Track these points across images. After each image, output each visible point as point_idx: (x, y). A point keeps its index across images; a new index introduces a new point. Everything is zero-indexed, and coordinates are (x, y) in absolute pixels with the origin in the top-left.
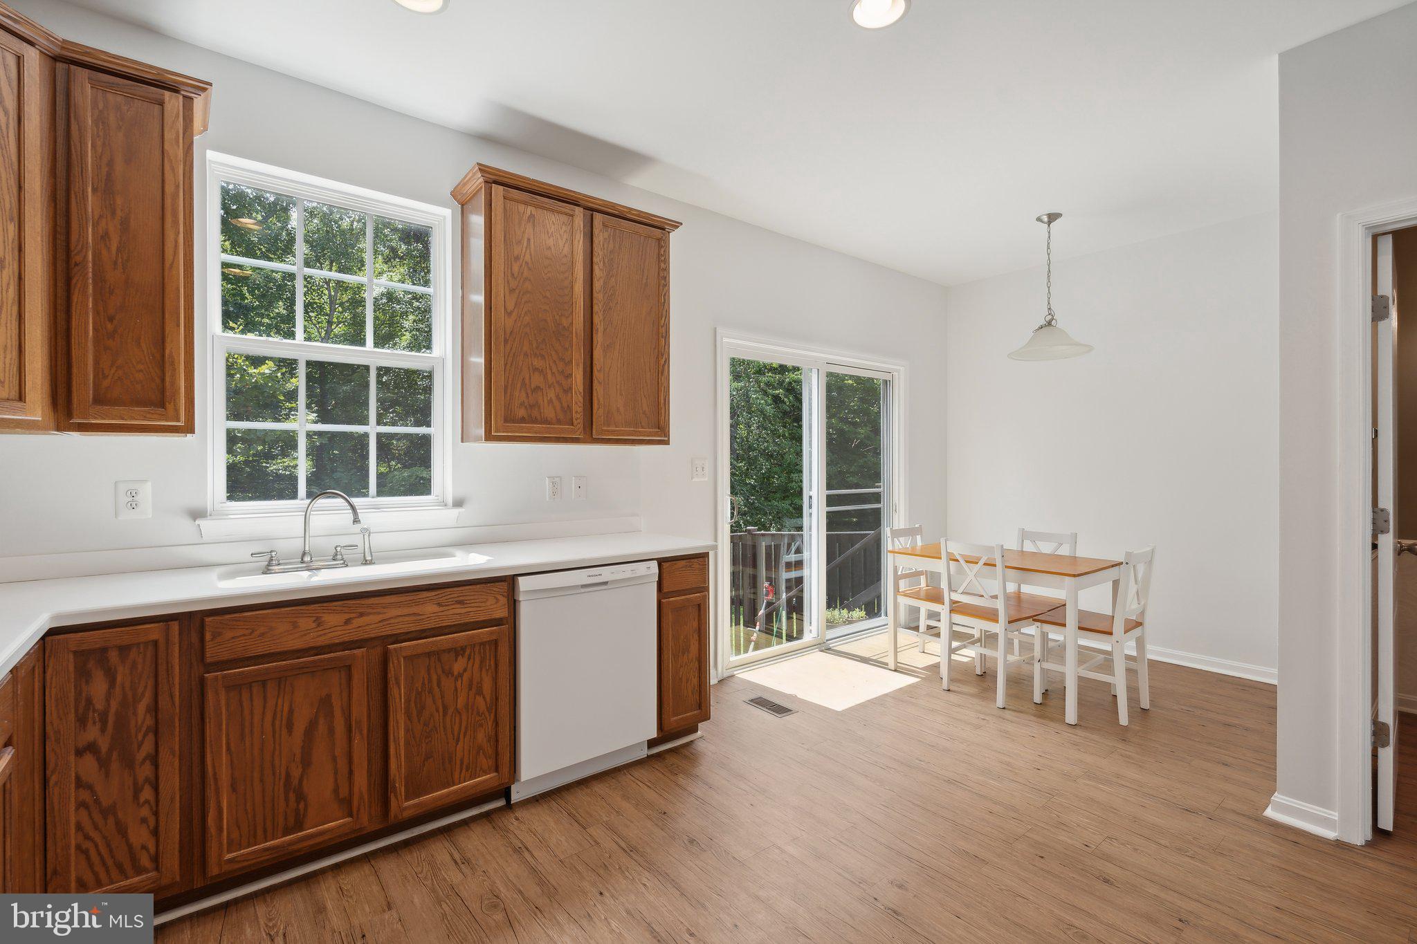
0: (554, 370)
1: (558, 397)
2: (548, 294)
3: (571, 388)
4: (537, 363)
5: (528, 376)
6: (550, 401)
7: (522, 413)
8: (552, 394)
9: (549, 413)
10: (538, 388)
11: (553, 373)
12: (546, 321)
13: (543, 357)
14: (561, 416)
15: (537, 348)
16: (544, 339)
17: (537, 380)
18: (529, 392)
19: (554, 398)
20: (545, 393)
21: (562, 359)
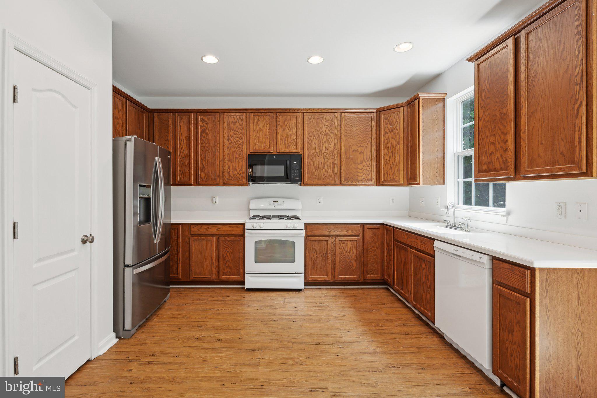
0: (500, 141)
1: (501, 156)
2: (497, 100)
3: (507, 148)
4: (492, 139)
5: (488, 147)
6: (498, 158)
7: (485, 167)
8: (498, 155)
9: (497, 165)
10: (492, 153)
11: (499, 143)
12: (496, 115)
13: (494, 135)
14: (503, 166)
15: (492, 131)
16: (495, 126)
17: (492, 149)
18: (488, 156)
19: (499, 156)
20: (495, 155)
21: (503, 133)
